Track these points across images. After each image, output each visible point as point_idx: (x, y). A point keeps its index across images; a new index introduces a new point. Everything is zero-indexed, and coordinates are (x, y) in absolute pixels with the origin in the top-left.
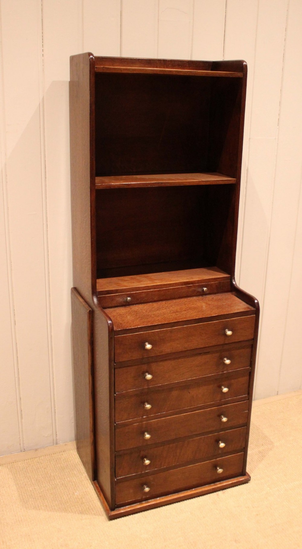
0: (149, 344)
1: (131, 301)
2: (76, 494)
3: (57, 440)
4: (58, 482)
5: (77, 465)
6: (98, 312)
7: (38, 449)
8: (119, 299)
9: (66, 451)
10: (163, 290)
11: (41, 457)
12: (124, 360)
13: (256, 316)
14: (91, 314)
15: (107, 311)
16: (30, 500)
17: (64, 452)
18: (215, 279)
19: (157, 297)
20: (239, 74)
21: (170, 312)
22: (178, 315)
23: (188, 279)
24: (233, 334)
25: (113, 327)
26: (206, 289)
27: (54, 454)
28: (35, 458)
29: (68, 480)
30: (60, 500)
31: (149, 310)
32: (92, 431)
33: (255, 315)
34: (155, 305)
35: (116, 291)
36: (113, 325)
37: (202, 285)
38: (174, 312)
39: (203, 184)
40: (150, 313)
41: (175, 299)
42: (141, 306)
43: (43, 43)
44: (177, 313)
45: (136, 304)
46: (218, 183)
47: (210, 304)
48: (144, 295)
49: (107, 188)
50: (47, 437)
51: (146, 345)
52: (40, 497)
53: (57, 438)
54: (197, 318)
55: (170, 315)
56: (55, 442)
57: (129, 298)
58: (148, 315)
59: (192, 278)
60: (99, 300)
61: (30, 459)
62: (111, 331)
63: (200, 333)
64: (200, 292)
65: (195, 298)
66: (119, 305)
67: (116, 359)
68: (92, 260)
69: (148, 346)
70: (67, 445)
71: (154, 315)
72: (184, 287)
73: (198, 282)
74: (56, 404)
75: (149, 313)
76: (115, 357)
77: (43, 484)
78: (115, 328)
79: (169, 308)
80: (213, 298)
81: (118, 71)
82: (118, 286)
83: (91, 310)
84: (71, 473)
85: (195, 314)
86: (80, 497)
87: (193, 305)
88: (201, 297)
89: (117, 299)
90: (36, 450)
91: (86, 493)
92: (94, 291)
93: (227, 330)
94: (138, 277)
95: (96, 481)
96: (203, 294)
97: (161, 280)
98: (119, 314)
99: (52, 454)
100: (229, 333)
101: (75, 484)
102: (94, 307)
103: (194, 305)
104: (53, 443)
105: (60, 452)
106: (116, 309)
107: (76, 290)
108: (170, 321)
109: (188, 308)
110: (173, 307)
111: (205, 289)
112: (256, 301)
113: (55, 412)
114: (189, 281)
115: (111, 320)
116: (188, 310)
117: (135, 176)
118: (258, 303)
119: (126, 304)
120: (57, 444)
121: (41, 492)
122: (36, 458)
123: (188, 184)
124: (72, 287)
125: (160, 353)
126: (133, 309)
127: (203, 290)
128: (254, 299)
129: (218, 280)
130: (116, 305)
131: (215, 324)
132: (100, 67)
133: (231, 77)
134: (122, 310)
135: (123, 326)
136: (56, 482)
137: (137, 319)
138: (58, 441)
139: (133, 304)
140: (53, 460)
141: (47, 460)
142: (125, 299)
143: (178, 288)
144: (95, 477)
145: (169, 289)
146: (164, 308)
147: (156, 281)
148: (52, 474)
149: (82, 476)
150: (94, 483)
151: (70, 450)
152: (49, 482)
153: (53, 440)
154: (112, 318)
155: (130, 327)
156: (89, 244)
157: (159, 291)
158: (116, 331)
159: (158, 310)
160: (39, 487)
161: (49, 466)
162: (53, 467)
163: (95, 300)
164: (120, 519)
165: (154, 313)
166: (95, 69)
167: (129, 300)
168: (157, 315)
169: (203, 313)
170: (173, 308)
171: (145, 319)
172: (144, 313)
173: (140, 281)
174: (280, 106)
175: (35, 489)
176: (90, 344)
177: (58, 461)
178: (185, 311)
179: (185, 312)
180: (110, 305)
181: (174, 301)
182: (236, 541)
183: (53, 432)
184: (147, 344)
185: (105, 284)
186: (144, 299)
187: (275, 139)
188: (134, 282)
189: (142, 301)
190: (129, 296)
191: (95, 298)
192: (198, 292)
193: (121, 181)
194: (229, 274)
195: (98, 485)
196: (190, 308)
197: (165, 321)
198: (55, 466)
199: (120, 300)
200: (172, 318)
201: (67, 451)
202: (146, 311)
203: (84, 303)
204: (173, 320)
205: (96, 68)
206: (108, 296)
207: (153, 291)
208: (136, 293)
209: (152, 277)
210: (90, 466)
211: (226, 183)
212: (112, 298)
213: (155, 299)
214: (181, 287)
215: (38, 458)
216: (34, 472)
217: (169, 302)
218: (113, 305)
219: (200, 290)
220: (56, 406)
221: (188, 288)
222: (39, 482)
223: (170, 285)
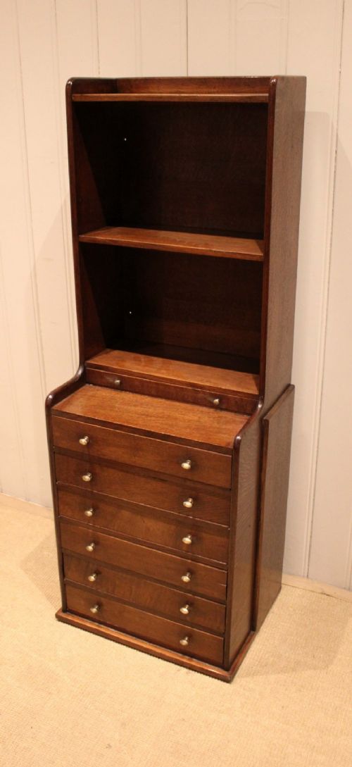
10: (162, 385)
26: (217, 401)
33: (231, 456)
45: (124, 390)
57: (118, 381)
59: (201, 380)
60: (85, 372)
62: (47, 408)
63: (153, 450)
67: (54, 441)
69: (84, 441)
72: (189, 389)
92: (81, 361)
94: (157, 360)
96: (217, 407)
100: (186, 466)
119: (114, 387)
127: (214, 401)
129: (239, 395)
131: (170, 446)
132: (77, 96)
139: (120, 390)
142: (115, 380)
145: (169, 386)
158: (53, 409)
164: (67, 625)
166: (73, 98)
167: (117, 384)
186: (139, 388)
190: (120, 378)
191: (81, 369)
192: (209, 402)
199: (109, 380)
206: (99, 371)
207: (149, 382)
208: (130, 378)
212: (102, 376)
213: (153, 393)
221: (195, 393)
223: (171, 381)
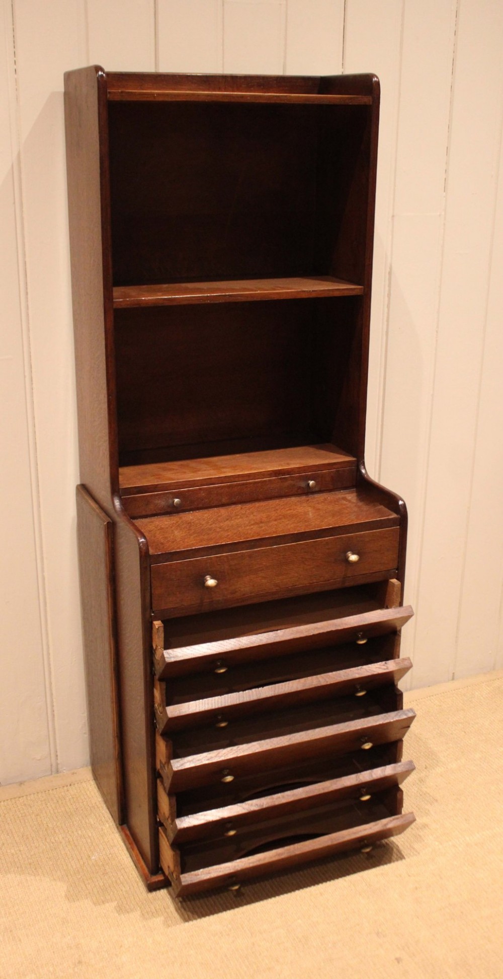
0: (213, 578)
1: (180, 505)
2: (93, 858)
3: (57, 764)
4: (61, 838)
5: (94, 809)
6: (123, 525)
7: (25, 782)
8: (159, 501)
9: (74, 784)
10: (236, 485)
11: (30, 795)
12: (170, 606)
13: (400, 528)
14: (111, 529)
15: (139, 522)
16: (12, 869)
17: (70, 785)
18: (329, 464)
19: (226, 498)
20: (365, 100)
21: (249, 523)
22: (263, 528)
23: (282, 465)
24: (359, 560)
25: (148, 549)
26: (313, 484)
27: (53, 790)
28: (20, 797)
29: (78, 834)
30: (65, 868)
31: (212, 520)
32: (117, 736)
33: (398, 527)
34: (223, 511)
35: (154, 488)
36: (148, 546)
37: (306, 476)
38: (256, 523)
39: (304, 296)
40: (213, 526)
41: (258, 500)
42: (198, 514)
43: (14, 47)
44: (261, 525)
45: (189, 510)
46: (331, 294)
47: (319, 509)
48: (203, 494)
49: (135, 306)
50: (39, 760)
51: (207, 581)
52: (30, 864)
53: (59, 762)
54: (296, 532)
55: (248, 528)
56: (54, 769)
57: (176, 500)
58: (210, 529)
59: (288, 464)
60: (124, 503)
61: (11, 799)
62: (145, 557)
63: (302, 558)
64: (303, 488)
65: (293, 499)
66: (159, 512)
67: (154, 605)
68: (110, 433)
69: (211, 582)
70: (76, 773)
71: (220, 528)
72: (274, 480)
73: (299, 470)
74: (54, 700)
75: (211, 525)
76: (153, 601)
77: (34, 843)
78: (151, 552)
79: (247, 517)
80: (325, 499)
81: (147, 97)
82: (157, 478)
83: (111, 521)
84: (83, 822)
85: (292, 526)
86: (101, 863)
87: (289, 512)
88: (304, 498)
89: (157, 502)
90: (21, 783)
91: (110, 856)
92: (115, 489)
93: (349, 554)
94: (192, 463)
95: (125, 826)
96: (308, 492)
97: (234, 468)
98: (159, 528)
99: (49, 791)
100: (353, 558)
101: (91, 840)
102: (115, 516)
103: (292, 511)
104: (51, 770)
105: (64, 787)
106: (153, 519)
107: (84, 489)
108: (248, 538)
109: (280, 515)
110: (255, 514)
111: (311, 483)
112: (401, 503)
113: (53, 715)
114: (283, 469)
115: (144, 537)
116: (280, 519)
117: (184, 285)
118: (404, 506)
119: (173, 511)
120: (57, 772)
121: (31, 856)
122: (22, 798)
123: (276, 297)
124: (79, 483)
125: (232, 593)
126: (184, 519)
127: (309, 484)
128: (398, 498)
129: (334, 466)
130: (155, 512)
131: (327, 543)
132: (116, 92)
133: (351, 104)
134: (165, 522)
135: (165, 547)
136: (57, 839)
137: (191, 535)
138: (60, 766)
139: (184, 511)
140: (52, 800)
141: (41, 801)
142: (170, 501)
143: (265, 481)
144: (124, 818)
145: (246, 484)
146: (239, 517)
147: (224, 470)
148: (50, 825)
149: (104, 828)
150: (123, 829)
151: (81, 783)
152: (46, 839)
153: (51, 765)
154: (146, 534)
155: (179, 548)
156: (105, 406)
157: (229, 487)
158: (153, 556)
159: (227, 520)
160: (27, 847)
161: (44, 812)
162: (52, 812)
163: (117, 503)
165: (222, 524)
166: (108, 95)
167: (177, 504)
168: (227, 528)
169: (306, 524)
170: (254, 516)
171: (204, 535)
172: (203, 525)
173: (196, 471)
174: (447, 155)
175: (20, 851)
176: (110, 582)
177: (60, 802)
178: (275, 520)
179: (276, 523)
180: (144, 513)
181: (257, 504)
182: (378, 934)
183: (50, 750)
184: (208, 578)
185: (132, 476)
186: (203, 502)
187: (440, 215)
188: (185, 473)
189: (200, 505)
190: (177, 495)
191: (118, 501)
192: (300, 488)
193: (159, 294)
194: (354, 456)
195: (128, 832)
196: (285, 517)
197: (239, 537)
198: (56, 811)
199: (162, 503)
200: (252, 532)
201: (76, 785)
202: (208, 523)
203: (98, 510)
204: (253, 536)
205: (109, 93)
206: (140, 496)
207: (218, 487)
208: (189, 491)
209: (217, 464)
210: (114, 797)
211: (346, 293)
212: (147, 501)
213: (224, 501)
214: (269, 480)
215: (25, 797)
216: (18, 821)
217: (248, 506)
218: (150, 513)
219: (303, 484)
220: (55, 704)
221: (282, 482)
222: (27, 838)
223: (249, 476)
